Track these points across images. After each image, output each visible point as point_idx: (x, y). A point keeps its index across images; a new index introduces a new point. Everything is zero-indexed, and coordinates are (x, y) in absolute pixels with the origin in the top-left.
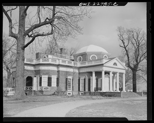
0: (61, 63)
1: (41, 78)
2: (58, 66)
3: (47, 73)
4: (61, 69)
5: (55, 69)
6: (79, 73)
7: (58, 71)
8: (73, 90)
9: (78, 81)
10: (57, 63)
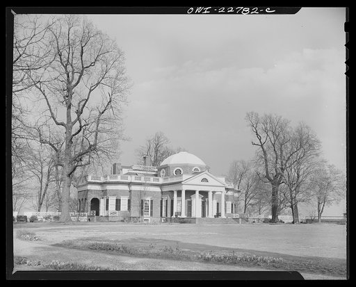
0: (133, 181)
1: (107, 201)
2: (129, 184)
3: (115, 193)
4: (134, 188)
5: (126, 188)
6: (162, 192)
7: (130, 191)
8: (151, 215)
9: (160, 203)
10: (129, 181)
